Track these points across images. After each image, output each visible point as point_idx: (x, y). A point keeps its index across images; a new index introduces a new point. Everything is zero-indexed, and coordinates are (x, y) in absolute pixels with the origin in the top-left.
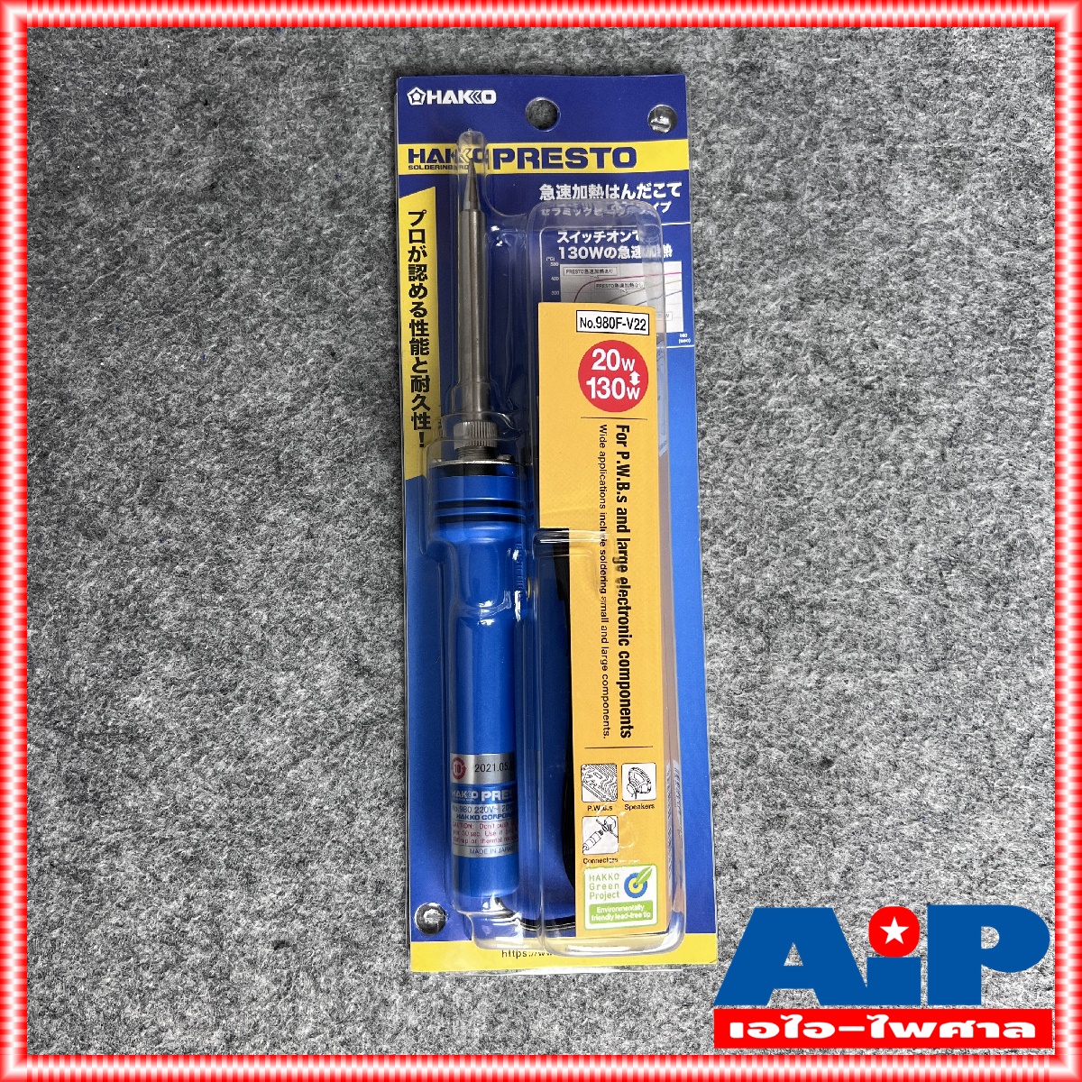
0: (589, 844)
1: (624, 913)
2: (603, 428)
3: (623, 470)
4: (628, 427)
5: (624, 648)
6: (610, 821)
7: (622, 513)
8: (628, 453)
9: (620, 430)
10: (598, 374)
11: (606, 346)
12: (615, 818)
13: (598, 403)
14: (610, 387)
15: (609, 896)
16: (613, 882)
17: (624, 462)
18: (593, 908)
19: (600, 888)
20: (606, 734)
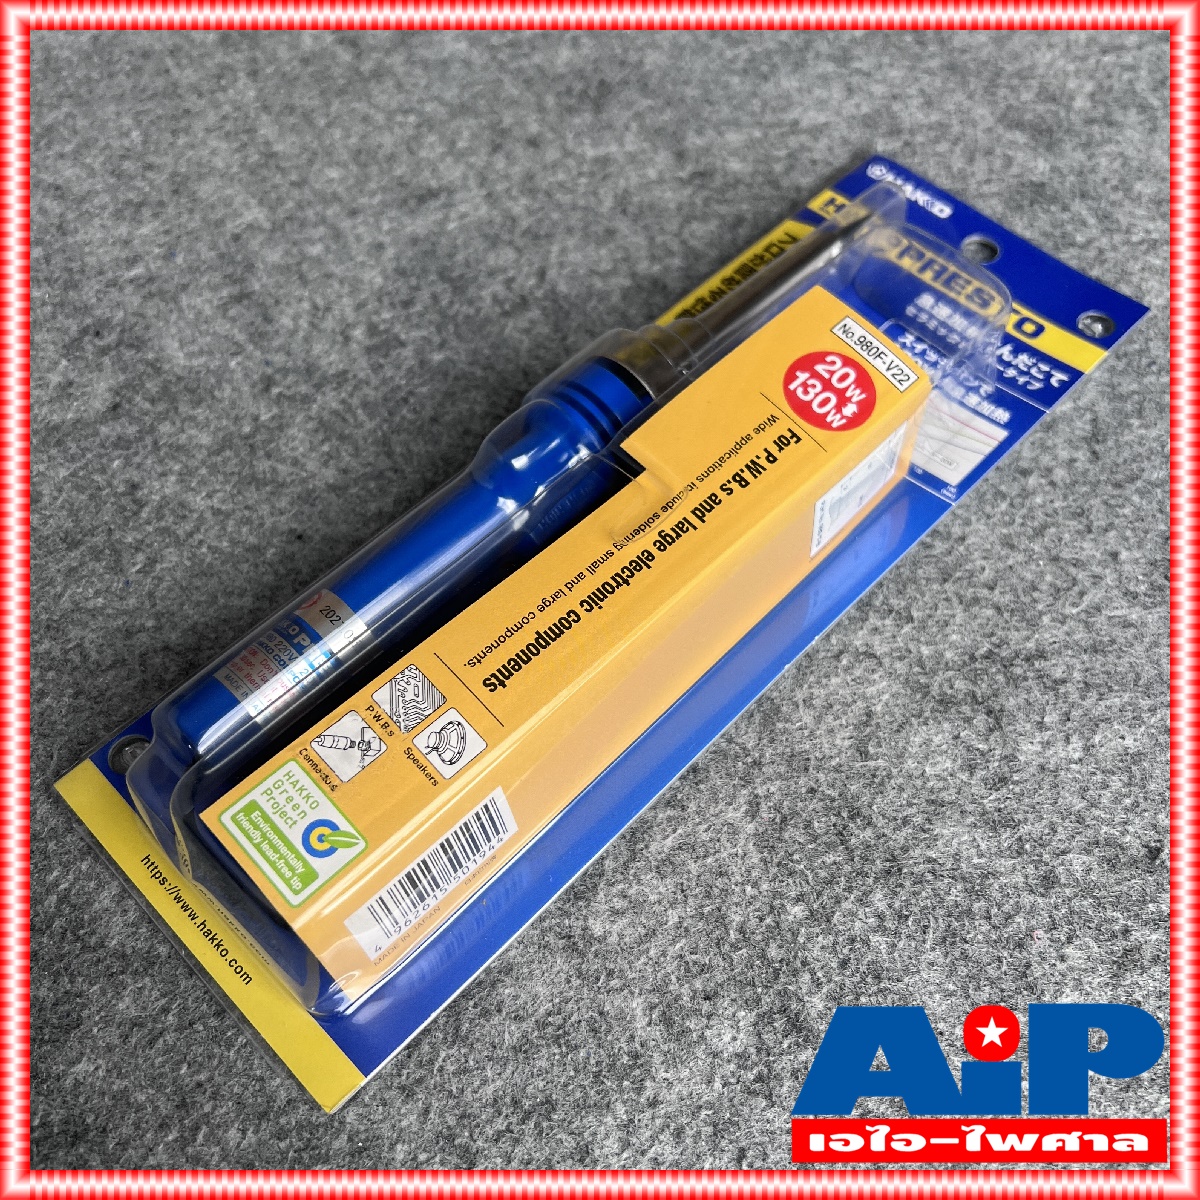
0: (328, 741)
1: (276, 850)
2: (773, 419)
3: (755, 468)
4: (799, 440)
5: (580, 611)
6: (375, 745)
7: (713, 501)
8: (775, 459)
9: (788, 435)
10: (816, 375)
11: (847, 362)
12: (384, 748)
13: (791, 396)
14: (817, 395)
15: (284, 814)
16: (305, 806)
17: (763, 462)
18: (253, 806)
19: (285, 795)
20: (471, 663)
